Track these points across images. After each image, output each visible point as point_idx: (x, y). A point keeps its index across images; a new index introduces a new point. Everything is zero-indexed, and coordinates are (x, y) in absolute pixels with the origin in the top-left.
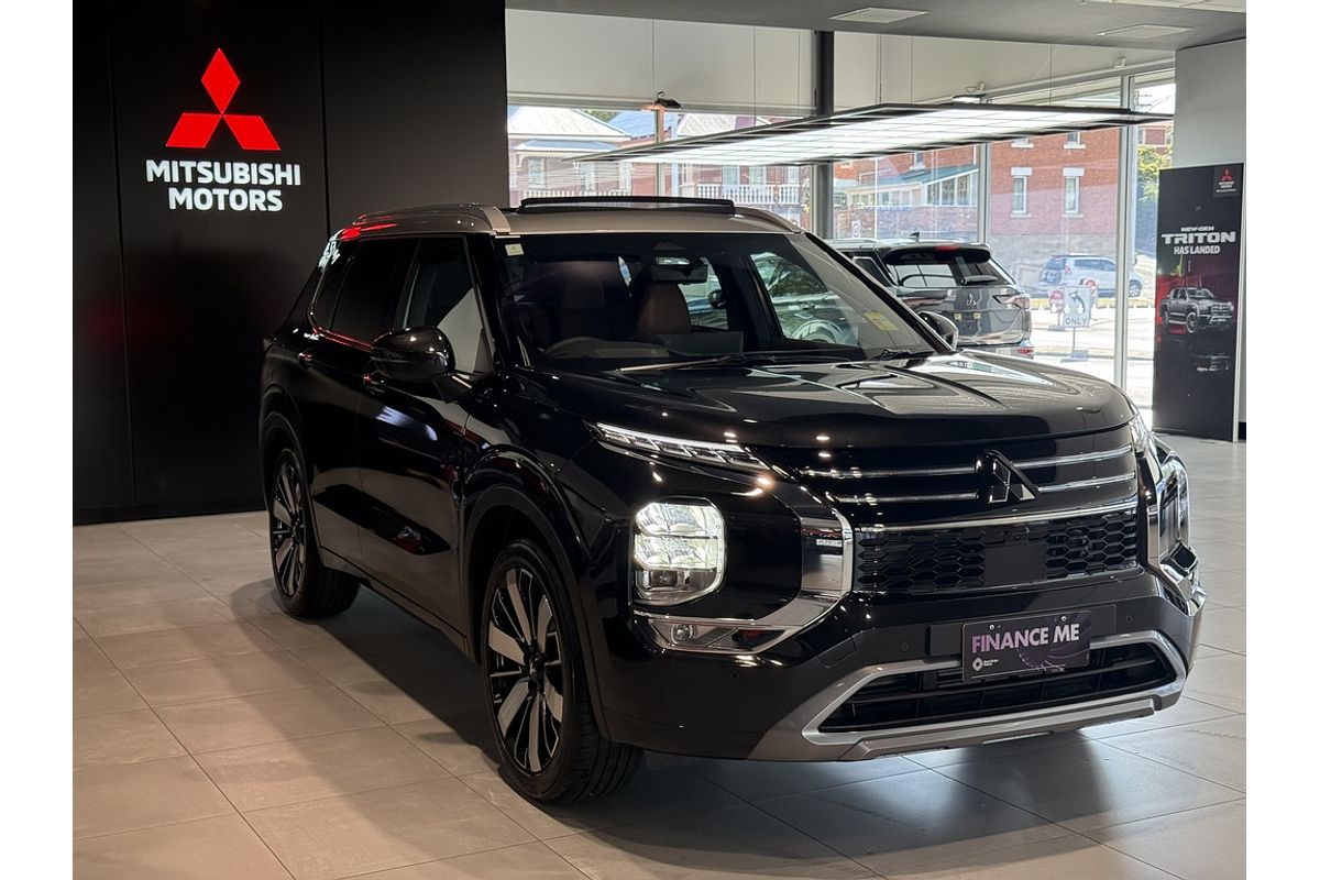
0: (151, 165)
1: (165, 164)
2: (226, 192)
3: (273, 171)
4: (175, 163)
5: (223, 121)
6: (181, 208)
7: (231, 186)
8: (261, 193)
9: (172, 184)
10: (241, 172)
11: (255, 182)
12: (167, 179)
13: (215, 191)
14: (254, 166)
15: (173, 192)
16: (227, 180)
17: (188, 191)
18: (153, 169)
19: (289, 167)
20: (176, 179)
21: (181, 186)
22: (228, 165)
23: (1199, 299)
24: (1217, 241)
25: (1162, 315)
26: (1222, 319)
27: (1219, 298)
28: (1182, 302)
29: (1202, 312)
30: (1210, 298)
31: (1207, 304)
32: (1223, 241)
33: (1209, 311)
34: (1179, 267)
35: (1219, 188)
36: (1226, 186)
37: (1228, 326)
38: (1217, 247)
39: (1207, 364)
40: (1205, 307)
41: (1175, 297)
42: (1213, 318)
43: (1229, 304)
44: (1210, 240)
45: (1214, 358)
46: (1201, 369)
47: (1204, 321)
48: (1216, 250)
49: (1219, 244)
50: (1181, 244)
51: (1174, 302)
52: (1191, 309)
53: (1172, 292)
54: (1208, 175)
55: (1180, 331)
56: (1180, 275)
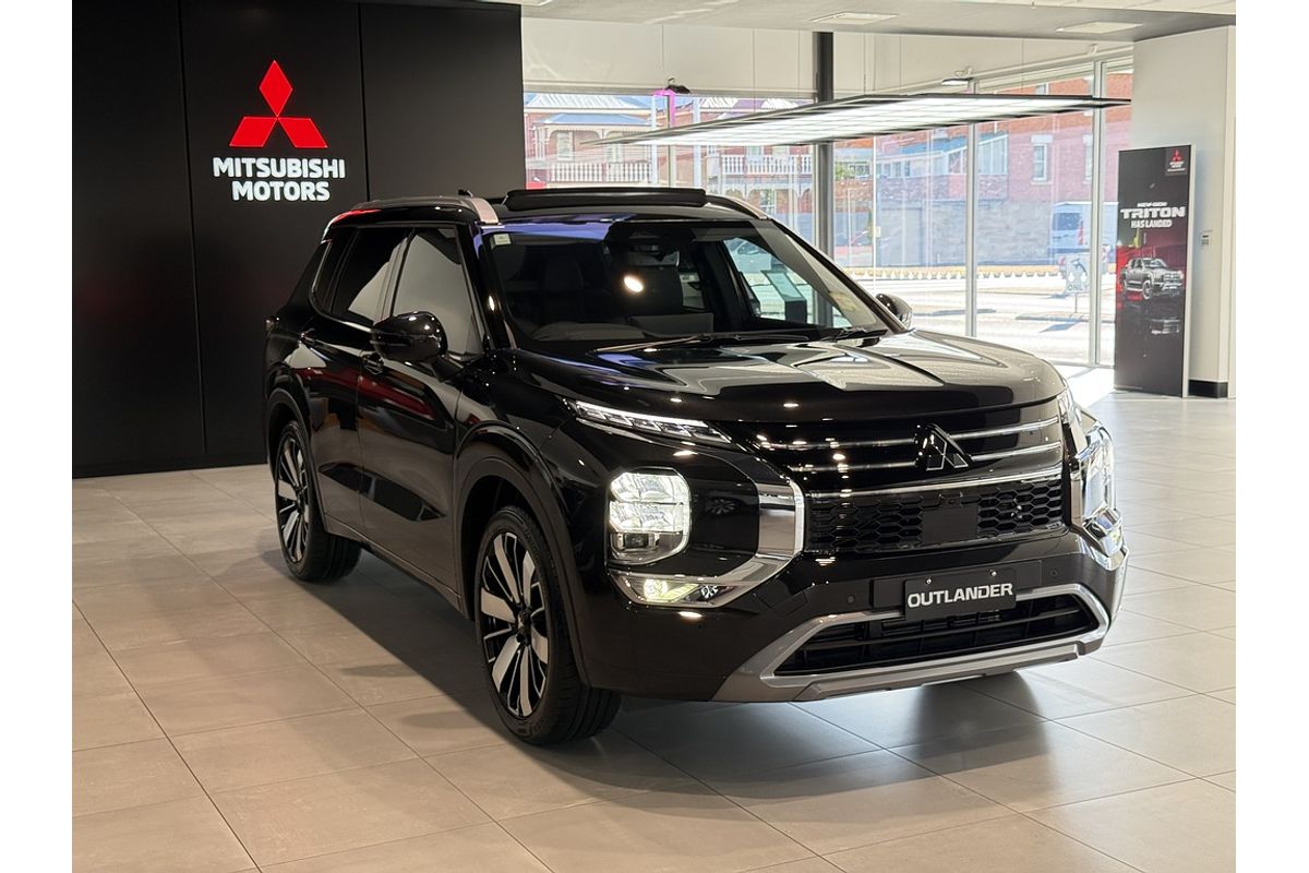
0: (217, 162)
1: (229, 161)
2: (281, 184)
3: (321, 166)
4: (237, 160)
5: (278, 121)
6: (243, 199)
7: (285, 179)
8: (311, 184)
9: (235, 178)
10: (293, 166)
11: (305, 176)
12: (231, 174)
13: (272, 184)
14: (305, 161)
15: (236, 185)
16: (282, 174)
17: (248, 184)
18: (220, 166)
19: (335, 161)
20: (239, 174)
21: (243, 179)
22: (282, 161)
23: (1153, 268)
24: (1168, 215)
25: (1122, 283)
26: (1173, 286)
27: (1172, 267)
28: (1138, 271)
29: (1156, 280)
30: (1163, 267)
31: (1160, 272)
32: (1174, 216)
33: (1162, 280)
34: (1136, 240)
35: (1170, 167)
36: (1177, 165)
37: (1178, 293)
38: (1169, 221)
39: (1161, 327)
40: (1159, 277)
41: (1133, 266)
42: (1165, 286)
43: (1180, 272)
44: (1162, 215)
45: (1166, 321)
46: (1155, 332)
47: (1158, 288)
48: (1168, 224)
49: (1170, 218)
50: (1137, 219)
51: (1132, 271)
52: (1146, 278)
53: (1130, 262)
54: (1159, 156)
55: (1136, 298)
56: (1137, 246)
